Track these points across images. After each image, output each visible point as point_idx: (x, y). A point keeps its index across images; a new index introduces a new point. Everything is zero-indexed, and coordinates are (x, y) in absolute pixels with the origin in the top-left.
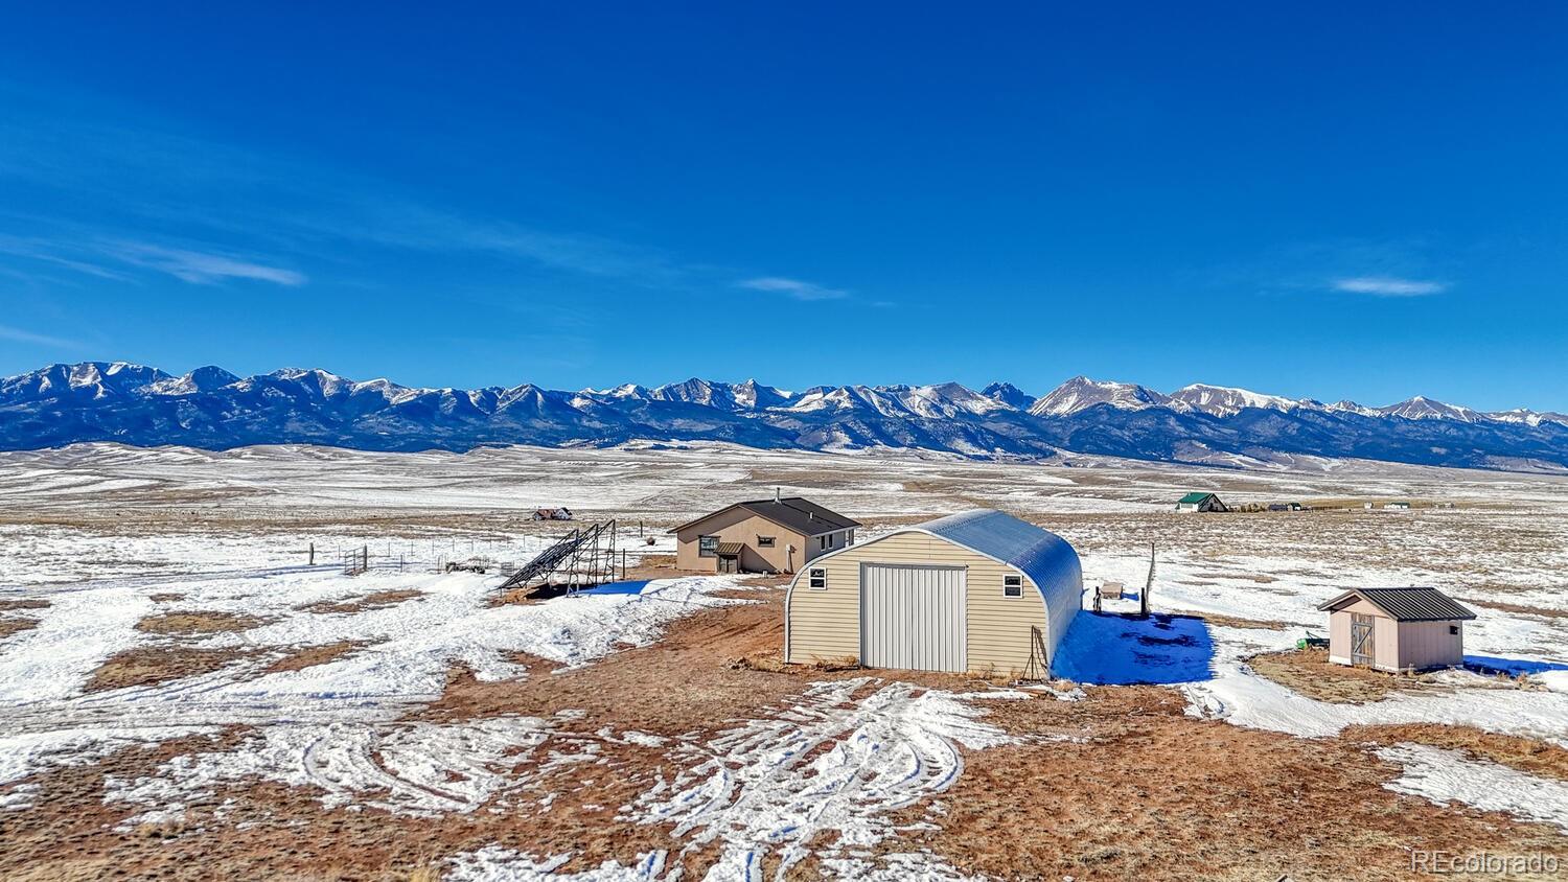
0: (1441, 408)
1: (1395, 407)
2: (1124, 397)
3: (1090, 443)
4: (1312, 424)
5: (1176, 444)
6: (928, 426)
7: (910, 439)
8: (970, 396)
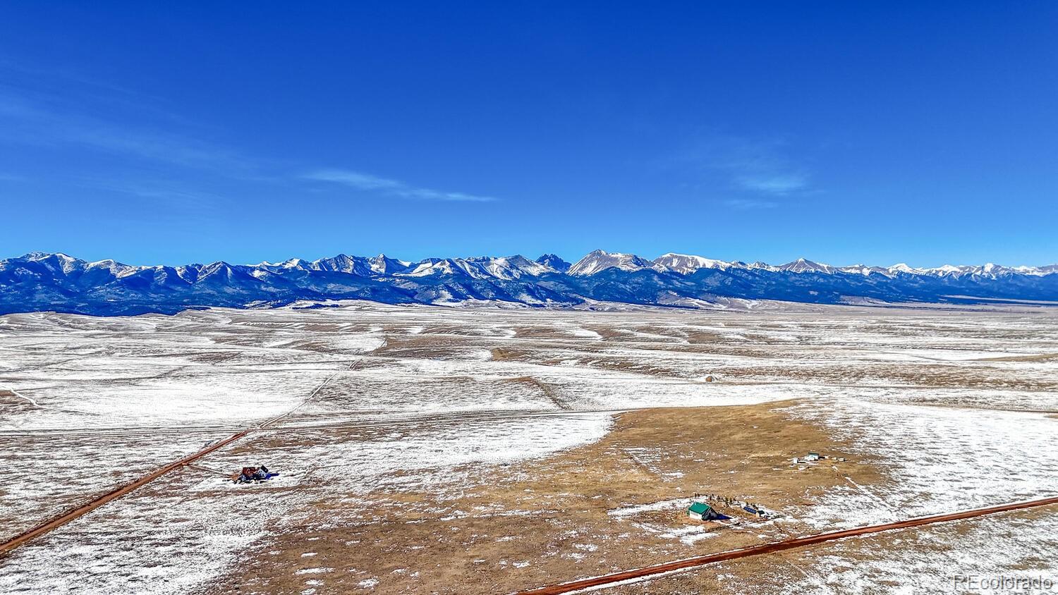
0: (815, 265)
1: (787, 266)
2: (626, 263)
3: (606, 294)
4: (740, 278)
5: (659, 293)
6: (503, 285)
7: (491, 294)
8: (529, 264)
